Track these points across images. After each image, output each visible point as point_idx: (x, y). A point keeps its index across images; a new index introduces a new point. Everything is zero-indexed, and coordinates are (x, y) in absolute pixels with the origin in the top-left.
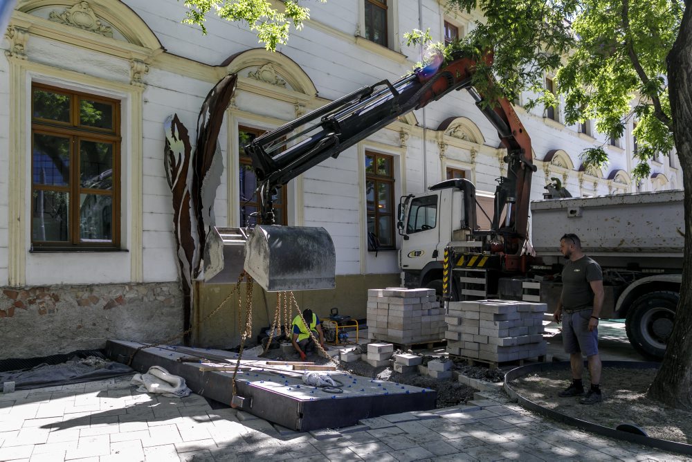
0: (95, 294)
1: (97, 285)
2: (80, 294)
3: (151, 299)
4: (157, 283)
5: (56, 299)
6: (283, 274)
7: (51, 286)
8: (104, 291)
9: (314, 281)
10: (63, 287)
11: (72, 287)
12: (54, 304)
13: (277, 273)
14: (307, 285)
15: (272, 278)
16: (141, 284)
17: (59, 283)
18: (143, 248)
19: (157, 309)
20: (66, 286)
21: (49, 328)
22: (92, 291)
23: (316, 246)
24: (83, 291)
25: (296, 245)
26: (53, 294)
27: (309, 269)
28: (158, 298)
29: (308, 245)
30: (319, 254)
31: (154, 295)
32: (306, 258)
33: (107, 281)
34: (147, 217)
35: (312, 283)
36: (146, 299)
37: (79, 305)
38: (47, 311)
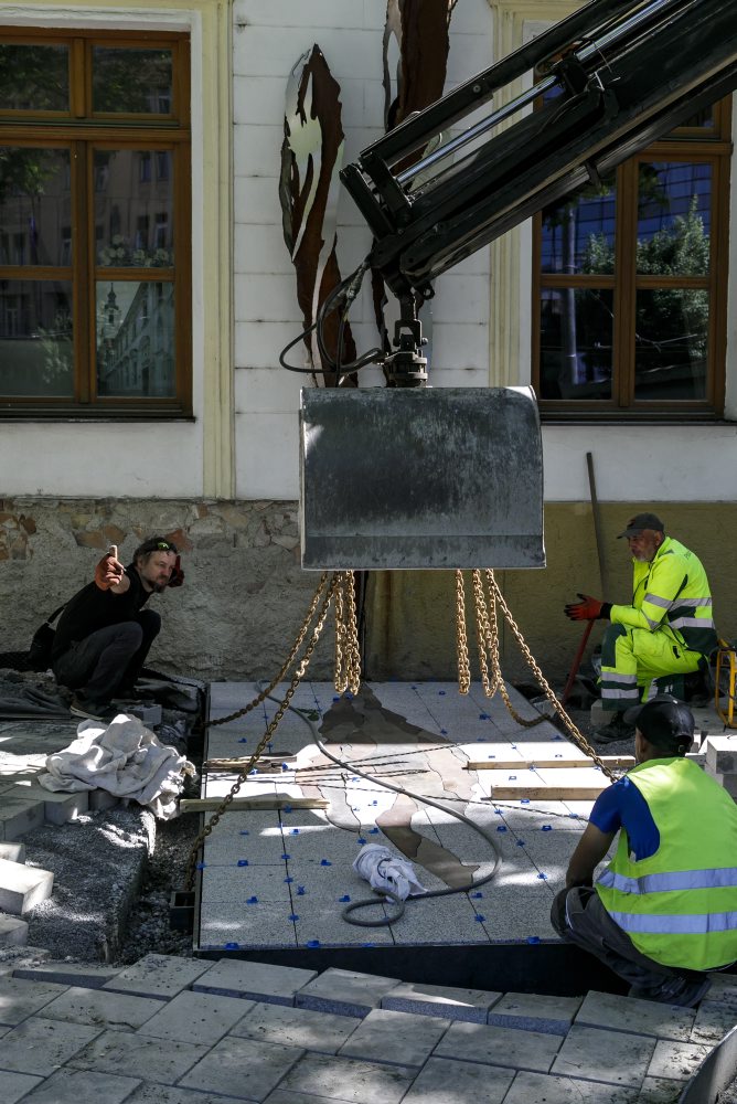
0: (115, 521)
1: (120, 501)
2: (82, 519)
3: (259, 542)
4: (275, 502)
5: (31, 528)
6: (355, 523)
7: (15, 498)
8: (137, 516)
9: (464, 545)
10: (41, 502)
11: (62, 502)
12: (25, 539)
13: (333, 518)
14: (437, 557)
15: (315, 534)
16: (232, 502)
17: (33, 492)
18: (235, 414)
19: (273, 567)
20: (49, 499)
21: (14, 592)
22: (108, 514)
23: (473, 440)
24: (88, 513)
25: (399, 439)
26: (22, 517)
27: (444, 509)
28: (276, 540)
29: (443, 439)
30: (482, 464)
31: (268, 532)
32: (434, 476)
33: (145, 493)
34: (245, 333)
35: (458, 548)
36: (243, 541)
37: (80, 543)
38: (11, 555)
